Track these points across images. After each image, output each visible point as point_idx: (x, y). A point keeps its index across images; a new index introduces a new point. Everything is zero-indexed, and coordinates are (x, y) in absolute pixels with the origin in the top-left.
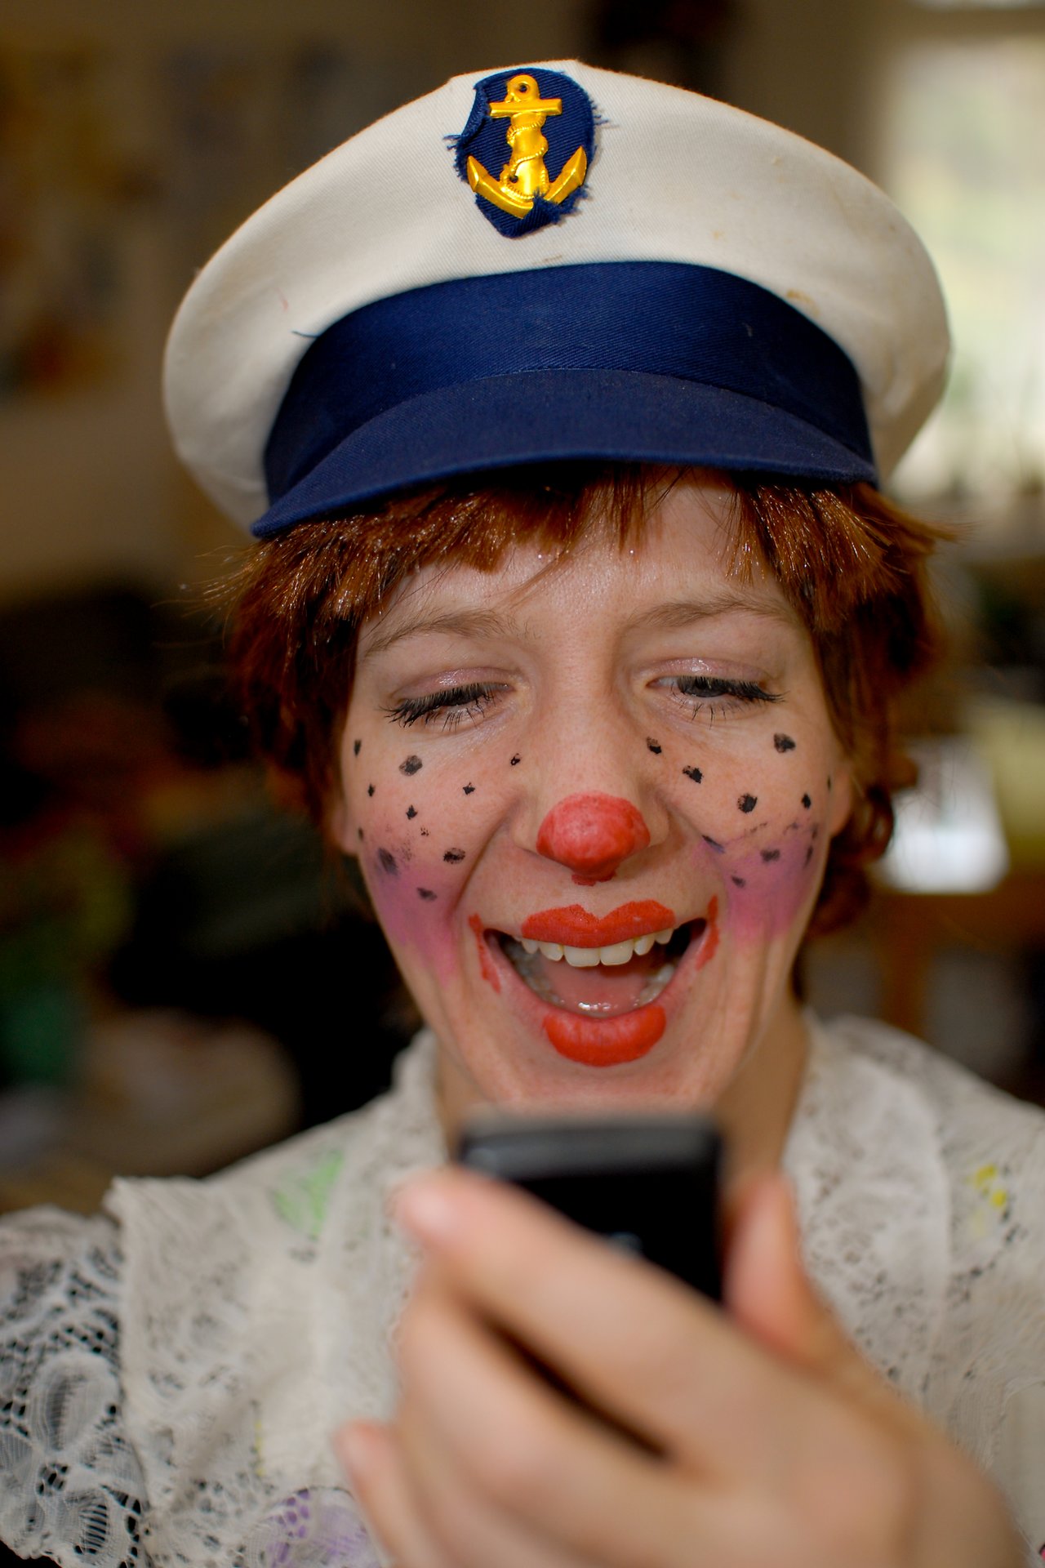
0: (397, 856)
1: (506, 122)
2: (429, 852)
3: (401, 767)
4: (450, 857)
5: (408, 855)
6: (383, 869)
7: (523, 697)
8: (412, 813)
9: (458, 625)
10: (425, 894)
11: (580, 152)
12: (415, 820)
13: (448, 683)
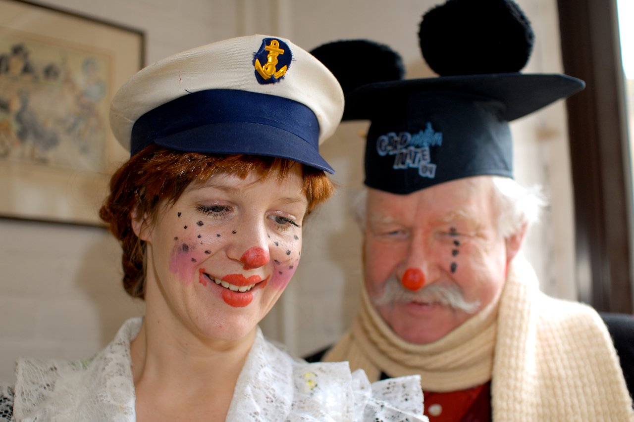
0: (190, 247)
1: (268, 52)
2: (201, 249)
3: (197, 223)
4: (207, 252)
5: (194, 248)
6: (182, 250)
7: (235, 212)
8: (199, 237)
9: (226, 189)
10: (193, 260)
11: (285, 67)
12: (200, 239)
13: (216, 203)
